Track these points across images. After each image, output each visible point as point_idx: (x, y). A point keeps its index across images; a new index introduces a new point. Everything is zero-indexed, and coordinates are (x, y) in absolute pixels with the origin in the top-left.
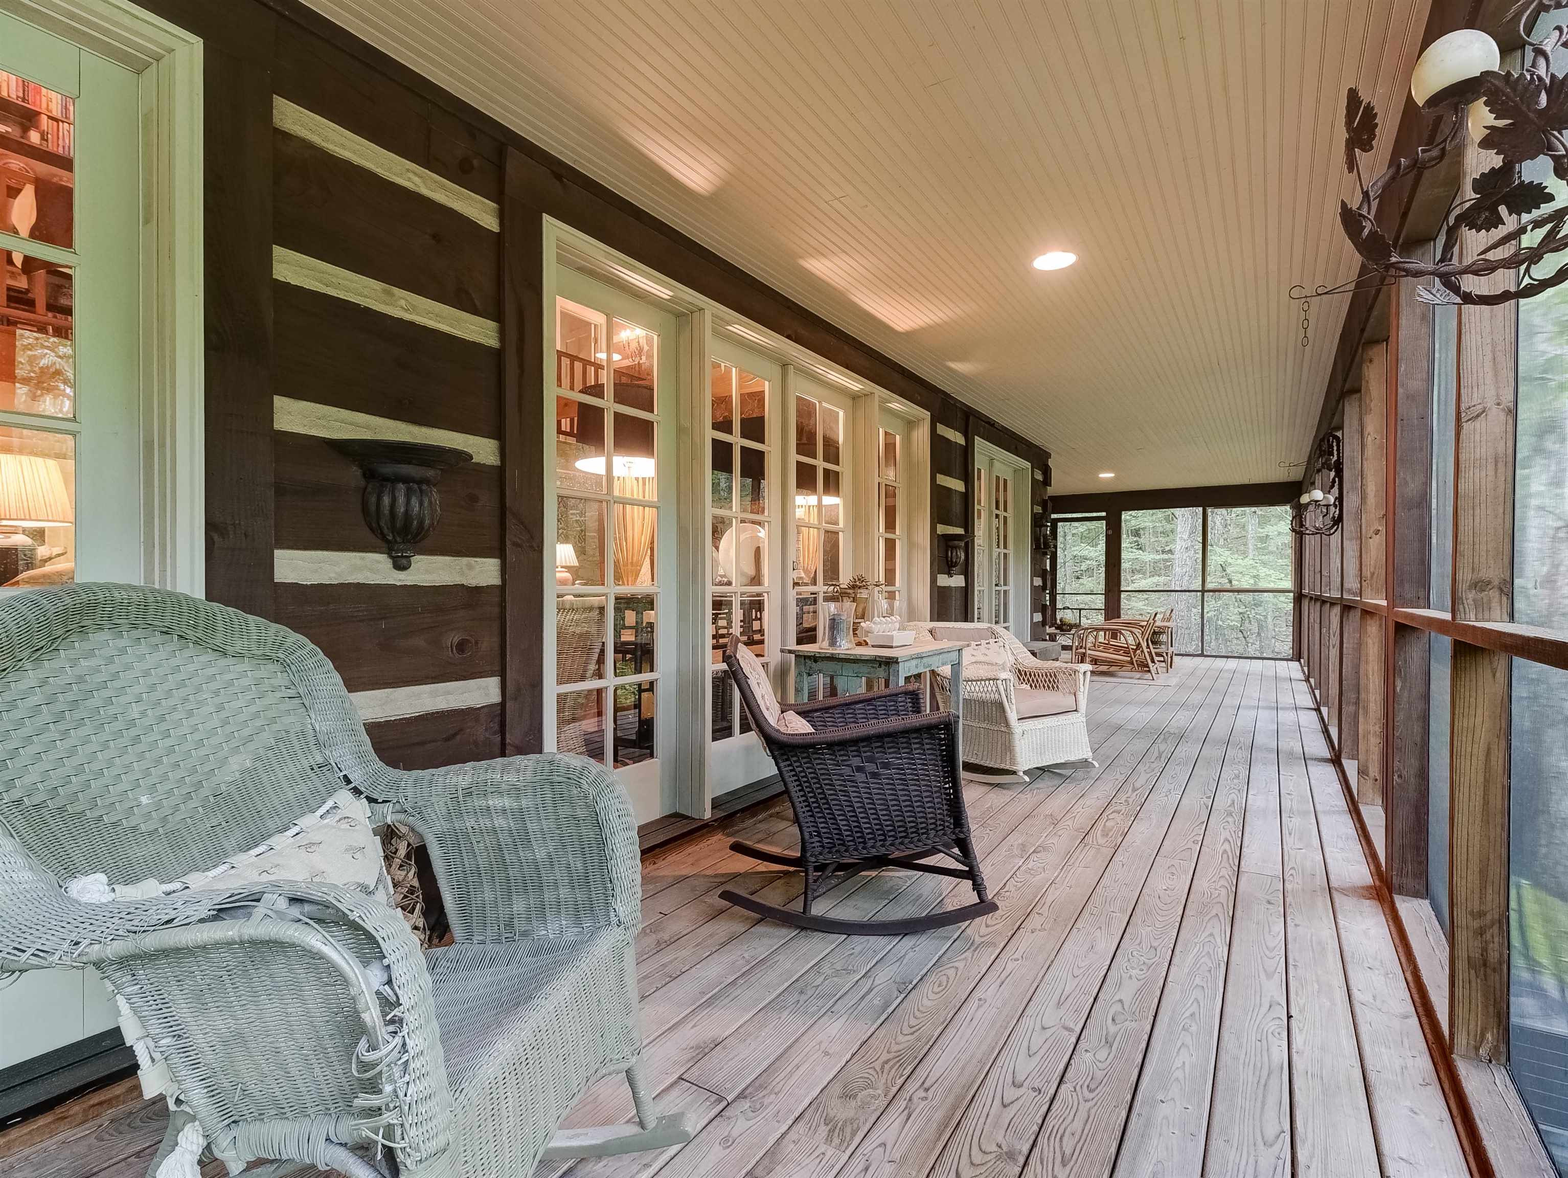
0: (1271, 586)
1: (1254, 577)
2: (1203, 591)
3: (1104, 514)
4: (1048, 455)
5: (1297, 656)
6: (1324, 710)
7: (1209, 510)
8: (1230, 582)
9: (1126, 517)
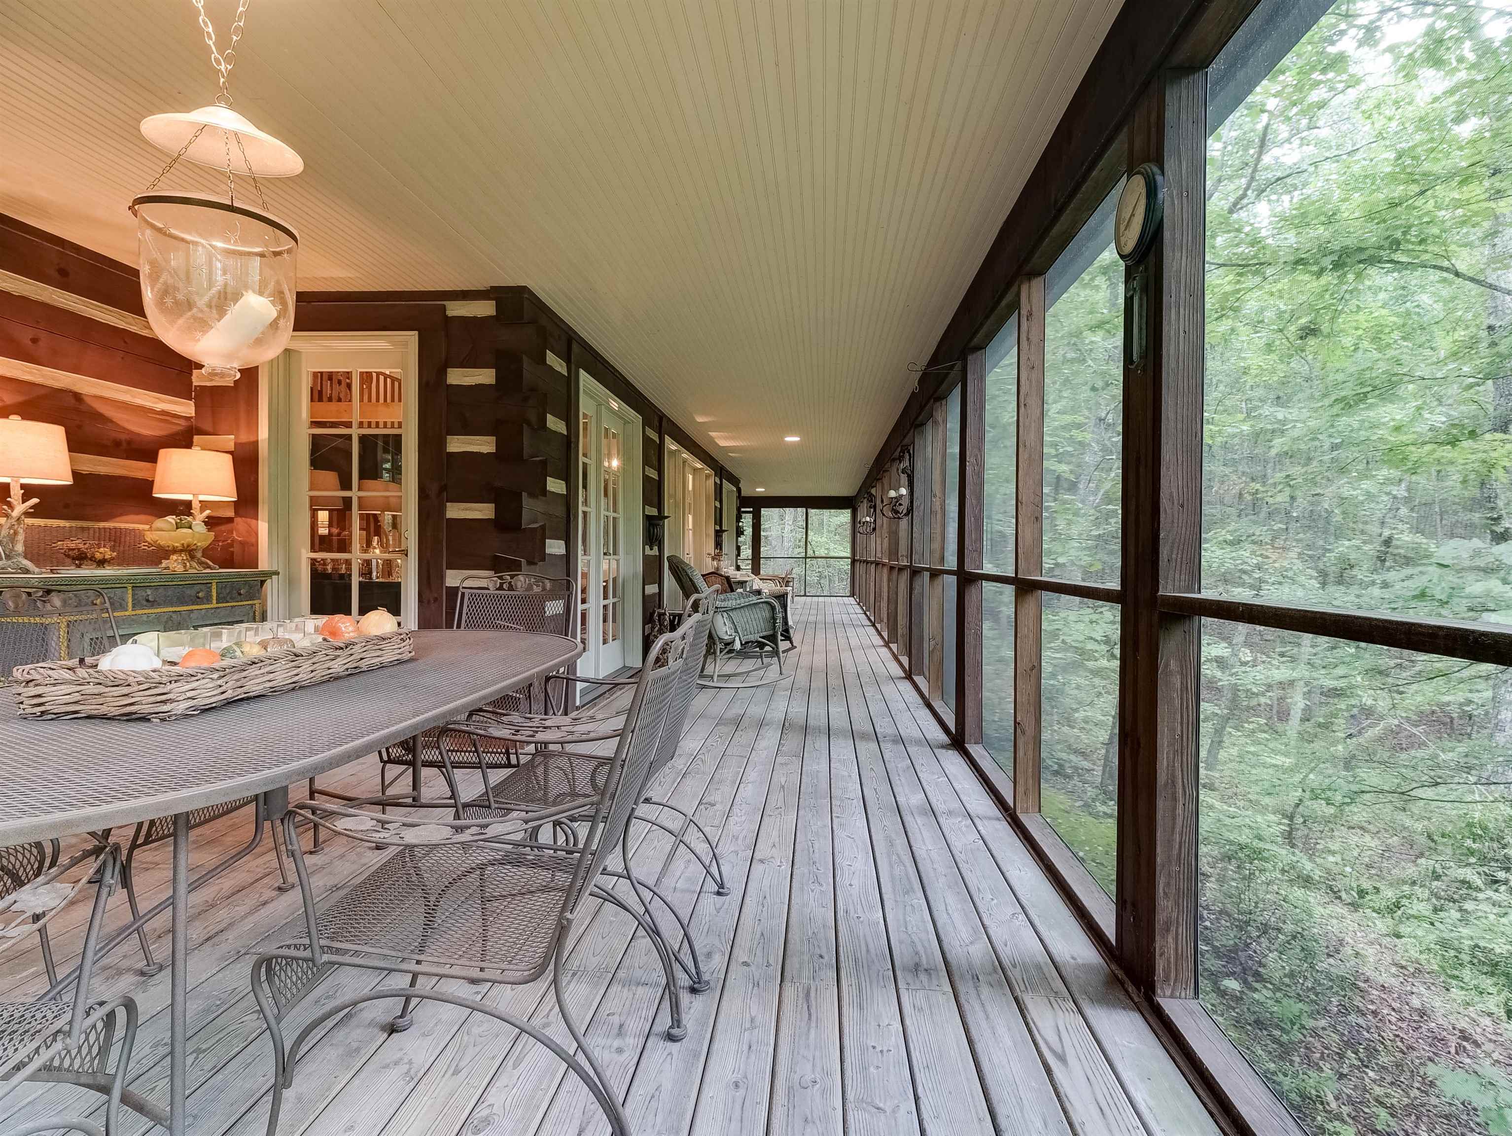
0: (836, 555)
1: (827, 549)
2: (806, 558)
3: (751, 509)
4: (739, 482)
5: (852, 595)
6: (878, 626)
7: (809, 510)
8: (814, 552)
9: (764, 511)
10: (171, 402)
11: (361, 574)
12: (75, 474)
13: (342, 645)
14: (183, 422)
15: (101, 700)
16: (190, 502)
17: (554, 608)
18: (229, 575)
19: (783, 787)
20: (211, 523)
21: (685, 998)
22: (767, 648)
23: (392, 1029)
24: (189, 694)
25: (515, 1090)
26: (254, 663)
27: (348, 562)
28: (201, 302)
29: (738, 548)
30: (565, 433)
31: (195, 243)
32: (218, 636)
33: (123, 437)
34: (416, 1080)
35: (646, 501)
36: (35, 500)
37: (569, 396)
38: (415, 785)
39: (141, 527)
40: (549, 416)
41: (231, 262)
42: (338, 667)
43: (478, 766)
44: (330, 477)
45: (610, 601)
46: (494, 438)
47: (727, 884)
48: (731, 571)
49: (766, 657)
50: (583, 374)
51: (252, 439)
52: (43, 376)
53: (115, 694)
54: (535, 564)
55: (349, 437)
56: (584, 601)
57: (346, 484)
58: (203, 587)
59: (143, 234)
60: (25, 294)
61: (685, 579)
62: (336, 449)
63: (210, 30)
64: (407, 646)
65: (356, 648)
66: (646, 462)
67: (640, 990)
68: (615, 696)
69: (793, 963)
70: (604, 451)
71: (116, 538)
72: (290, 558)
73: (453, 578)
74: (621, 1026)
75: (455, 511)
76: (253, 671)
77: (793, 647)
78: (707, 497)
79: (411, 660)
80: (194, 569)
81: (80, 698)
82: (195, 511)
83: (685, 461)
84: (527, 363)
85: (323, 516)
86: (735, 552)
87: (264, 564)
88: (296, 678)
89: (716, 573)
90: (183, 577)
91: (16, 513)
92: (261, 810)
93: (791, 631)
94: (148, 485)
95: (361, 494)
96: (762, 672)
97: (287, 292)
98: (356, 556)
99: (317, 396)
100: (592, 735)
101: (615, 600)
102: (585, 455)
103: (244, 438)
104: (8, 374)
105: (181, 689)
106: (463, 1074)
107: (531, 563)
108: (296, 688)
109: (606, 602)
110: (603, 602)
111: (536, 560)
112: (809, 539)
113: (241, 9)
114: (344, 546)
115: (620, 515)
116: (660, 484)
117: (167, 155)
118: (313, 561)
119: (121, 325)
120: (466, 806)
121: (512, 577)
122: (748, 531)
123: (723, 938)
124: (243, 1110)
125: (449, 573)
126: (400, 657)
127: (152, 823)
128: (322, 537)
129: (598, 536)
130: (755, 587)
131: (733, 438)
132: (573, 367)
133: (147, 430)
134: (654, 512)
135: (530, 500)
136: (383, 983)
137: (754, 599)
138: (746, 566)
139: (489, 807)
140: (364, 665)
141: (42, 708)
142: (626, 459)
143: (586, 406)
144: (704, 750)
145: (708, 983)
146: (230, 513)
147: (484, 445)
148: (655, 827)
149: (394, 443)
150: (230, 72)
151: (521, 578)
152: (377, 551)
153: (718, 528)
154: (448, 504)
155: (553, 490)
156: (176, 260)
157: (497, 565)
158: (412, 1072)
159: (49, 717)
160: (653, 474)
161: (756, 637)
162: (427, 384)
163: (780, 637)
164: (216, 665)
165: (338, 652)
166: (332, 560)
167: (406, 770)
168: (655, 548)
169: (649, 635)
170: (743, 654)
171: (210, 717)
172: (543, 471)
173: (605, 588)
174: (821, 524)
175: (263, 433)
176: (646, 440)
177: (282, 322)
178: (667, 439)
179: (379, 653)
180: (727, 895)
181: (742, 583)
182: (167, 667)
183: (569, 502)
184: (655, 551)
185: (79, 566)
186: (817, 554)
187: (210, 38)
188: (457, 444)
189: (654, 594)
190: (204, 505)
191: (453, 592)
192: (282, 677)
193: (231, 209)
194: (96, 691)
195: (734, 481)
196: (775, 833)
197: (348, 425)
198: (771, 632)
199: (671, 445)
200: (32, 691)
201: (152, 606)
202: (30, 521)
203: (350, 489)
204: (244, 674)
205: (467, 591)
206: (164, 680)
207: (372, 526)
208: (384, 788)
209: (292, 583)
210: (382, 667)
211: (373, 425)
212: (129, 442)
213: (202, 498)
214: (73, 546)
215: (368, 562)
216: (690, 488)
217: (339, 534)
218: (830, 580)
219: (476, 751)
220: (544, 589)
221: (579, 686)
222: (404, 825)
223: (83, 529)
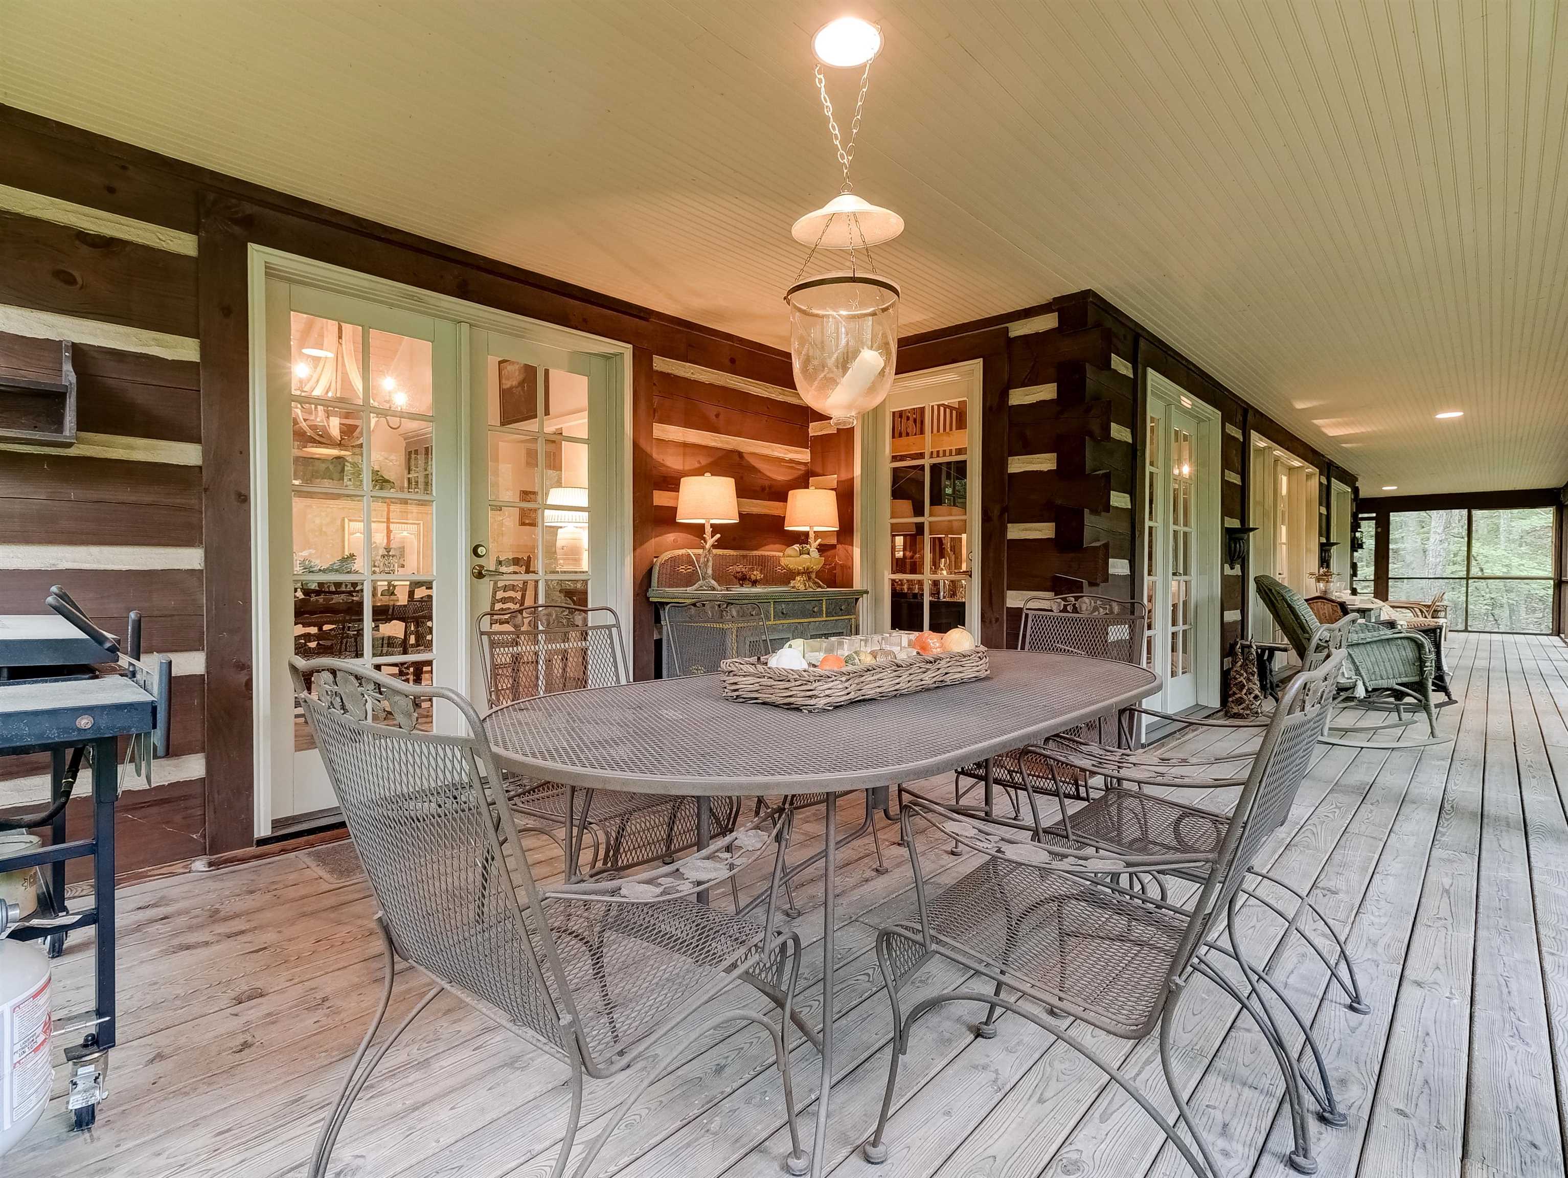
0: (1525, 574)
1: (1506, 566)
2: (1468, 578)
3: (1374, 515)
4: (1357, 480)
5: (1556, 632)
7: (1474, 512)
8: (1482, 570)
9: (1395, 517)
10: (796, 452)
11: (932, 594)
12: (741, 515)
13: (932, 659)
14: (802, 467)
15: (772, 691)
16: (808, 532)
17: (1118, 633)
18: (834, 593)
19: (1447, 891)
20: (822, 549)
21: (1313, 1126)
22: (1408, 700)
23: (978, 1034)
24: (827, 692)
25: (1103, 1146)
26: (869, 670)
27: (920, 583)
28: (831, 362)
29: (1354, 566)
30: (1130, 441)
31: (828, 316)
32: (841, 644)
33: (767, 483)
34: (1003, 1092)
35: (1226, 511)
36: (718, 536)
37: (1135, 400)
38: (988, 800)
39: (777, 554)
40: (1113, 425)
41: (852, 325)
42: (928, 679)
43: (1056, 794)
44: (906, 505)
45: (1180, 628)
46: (1055, 454)
47: (1365, 1000)
48: (1345, 596)
49: (1406, 711)
50: (1152, 374)
51: (850, 476)
52: (722, 442)
53: (781, 687)
54: (1097, 585)
55: (922, 468)
56: (1149, 628)
57: (918, 510)
58: (817, 603)
59: (794, 318)
60: (712, 381)
61: (1280, 605)
62: (911, 480)
63: (837, 132)
64: (984, 664)
65: (943, 662)
66: (1226, 464)
67: (1247, 1092)
68: (1187, 737)
69: (1480, 1139)
70: (1174, 456)
71: (763, 562)
72: (875, 579)
73: (1014, 599)
74: (1225, 1126)
75: (1016, 532)
76: (868, 677)
77: (1451, 702)
78: (1309, 503)
79: (986, 678)
80: (812, 589)
81: (759, 688)
82: (811, 540)
83: (1277, 460)
84: (1090, 372)
85: (899, 540)
86: (1349, 571)
87: (857, 585)
88: (897, 687)
89: (1323, 598)
90: (805, 594)
91: (708, 546)
92: (870, 799)
93: (1447, 679)
94: (781, 520)
95: (932, 519)
96: (1399, 731)
97: (891, 343)
98: (927, 577)
99: (896, 434)
100: (1187, 781)
101: (1186, 627)
102: (1152, 464)
103: (844, 476)
104: (703, 443)
105: (821, 688)
106: (1049, 1105)
107: (1092, 584)
108: (898, 695)
109: (1175, 629)
110: (1171, 629)
111: (1098, 581)
112: (1474, 551)
113: (859, 103)
114: (915, 568)
115: (1193, 530)
116: (1243, 490)
117: (809, 248)
118: (893, 581)
119: (765, 394)
120: (1045, 831)
121: (1077, 598)
122: (1370, 543)
123: (1362, 1065)
124: (863, 1058)
125: (1010, 594)
126: (978, 674)
127: (793, 796)
128: (898, 560)
129: (1165, 553)
130: (1384, 617)
131: (1346, 424)
132: (1140, 366)
133: (780, 476)
134: (1235, 523)
135: (1093, 518)
136: (966, 984)
137: (1388, 633)
138: (1366, 589)
139: (1067, 837)
140: (948, 678)
141: (736, 693)
142: (1200, 464)
143: (1154, 408)
144: (1314, 819)
145: (1344, 1117)
146: (834, 541)
147: (1045, 462)
148: (1252, 901)
149: (960, 469)
150: (851, 162)
151: (1086, 600)
152: (945, 572)
153: (1324, 540)
154: (1009, 525)
155: (1116, 504)
156: (815, 333)
157: (1058, 586)
158: (999, 1083)
159: (741, 700)
160: (1235, 479)
161: (1393, 683)
162: (991, 408)
163: (1431, 687)
164: (844, 670)
165: (929, 666)
166: (908, 581)
167: (977, 783)
168: (1238, 567)
169: (1229, 670)
170: (1369, 703)
171: (841, 713)
172: (1106, 485)
173: (1174, 612)
174: (1496, 530)
175: (857, 471)
176: (1227, 439)
177: (887, 370)
178: (1254, 435)
179: (961, 669)
180: (1365, 1013)
181: (1363, 612)
182: (812, 669)
183: (1133, 517)
184: (1237, 571)
185: (742, 585)
186: (1488, 572)
187: (837, 139)
188: (1018, 465)
189: (1235, 622)
190: (818, 534)
191: (1016, 614)
192: (888, 684)
193: (853, 280)
194: (769, 684)
195: (1349, 479)
196: (1438, 952)
197: (921, 456)
198: (1416, 679)
199: (1258, 441)
200: (733, 679)
201: (785, 618)
202: (715, 551)
203: (923, 515)
204: (862, 679)
205: (1028, 612)
206: (812, 679)
207: (939, 549)
208: (958, 797)
209: (877, 601)
210: (963, 683)
211: (941, 454)
212: (770, 487)
213: (816, 529)
214: (739, 570)
215: (936, 583)
216: (1284, 491)
217: (912, 557)
218: (1512, 611)
219: (1054, 778)
220: (1112, 612)
221: (1146, 720)
222: (1003, 839)
223: (744, 557)
